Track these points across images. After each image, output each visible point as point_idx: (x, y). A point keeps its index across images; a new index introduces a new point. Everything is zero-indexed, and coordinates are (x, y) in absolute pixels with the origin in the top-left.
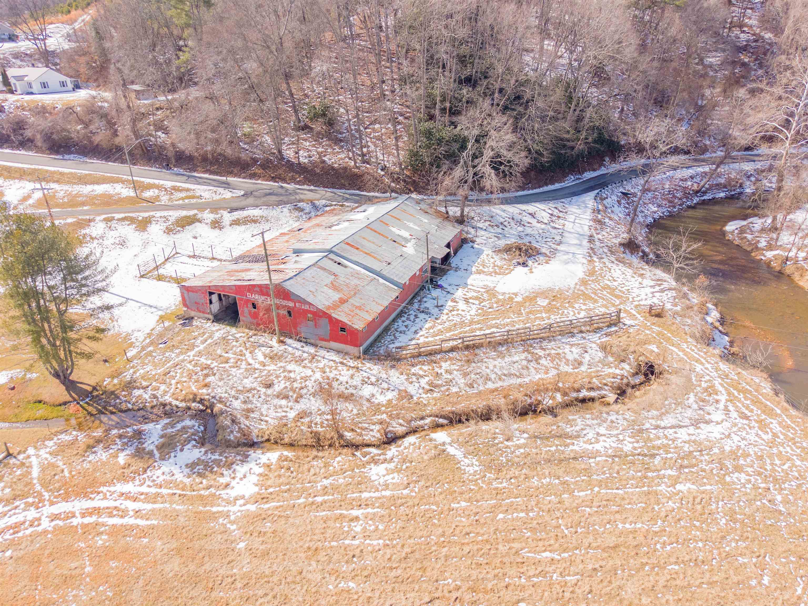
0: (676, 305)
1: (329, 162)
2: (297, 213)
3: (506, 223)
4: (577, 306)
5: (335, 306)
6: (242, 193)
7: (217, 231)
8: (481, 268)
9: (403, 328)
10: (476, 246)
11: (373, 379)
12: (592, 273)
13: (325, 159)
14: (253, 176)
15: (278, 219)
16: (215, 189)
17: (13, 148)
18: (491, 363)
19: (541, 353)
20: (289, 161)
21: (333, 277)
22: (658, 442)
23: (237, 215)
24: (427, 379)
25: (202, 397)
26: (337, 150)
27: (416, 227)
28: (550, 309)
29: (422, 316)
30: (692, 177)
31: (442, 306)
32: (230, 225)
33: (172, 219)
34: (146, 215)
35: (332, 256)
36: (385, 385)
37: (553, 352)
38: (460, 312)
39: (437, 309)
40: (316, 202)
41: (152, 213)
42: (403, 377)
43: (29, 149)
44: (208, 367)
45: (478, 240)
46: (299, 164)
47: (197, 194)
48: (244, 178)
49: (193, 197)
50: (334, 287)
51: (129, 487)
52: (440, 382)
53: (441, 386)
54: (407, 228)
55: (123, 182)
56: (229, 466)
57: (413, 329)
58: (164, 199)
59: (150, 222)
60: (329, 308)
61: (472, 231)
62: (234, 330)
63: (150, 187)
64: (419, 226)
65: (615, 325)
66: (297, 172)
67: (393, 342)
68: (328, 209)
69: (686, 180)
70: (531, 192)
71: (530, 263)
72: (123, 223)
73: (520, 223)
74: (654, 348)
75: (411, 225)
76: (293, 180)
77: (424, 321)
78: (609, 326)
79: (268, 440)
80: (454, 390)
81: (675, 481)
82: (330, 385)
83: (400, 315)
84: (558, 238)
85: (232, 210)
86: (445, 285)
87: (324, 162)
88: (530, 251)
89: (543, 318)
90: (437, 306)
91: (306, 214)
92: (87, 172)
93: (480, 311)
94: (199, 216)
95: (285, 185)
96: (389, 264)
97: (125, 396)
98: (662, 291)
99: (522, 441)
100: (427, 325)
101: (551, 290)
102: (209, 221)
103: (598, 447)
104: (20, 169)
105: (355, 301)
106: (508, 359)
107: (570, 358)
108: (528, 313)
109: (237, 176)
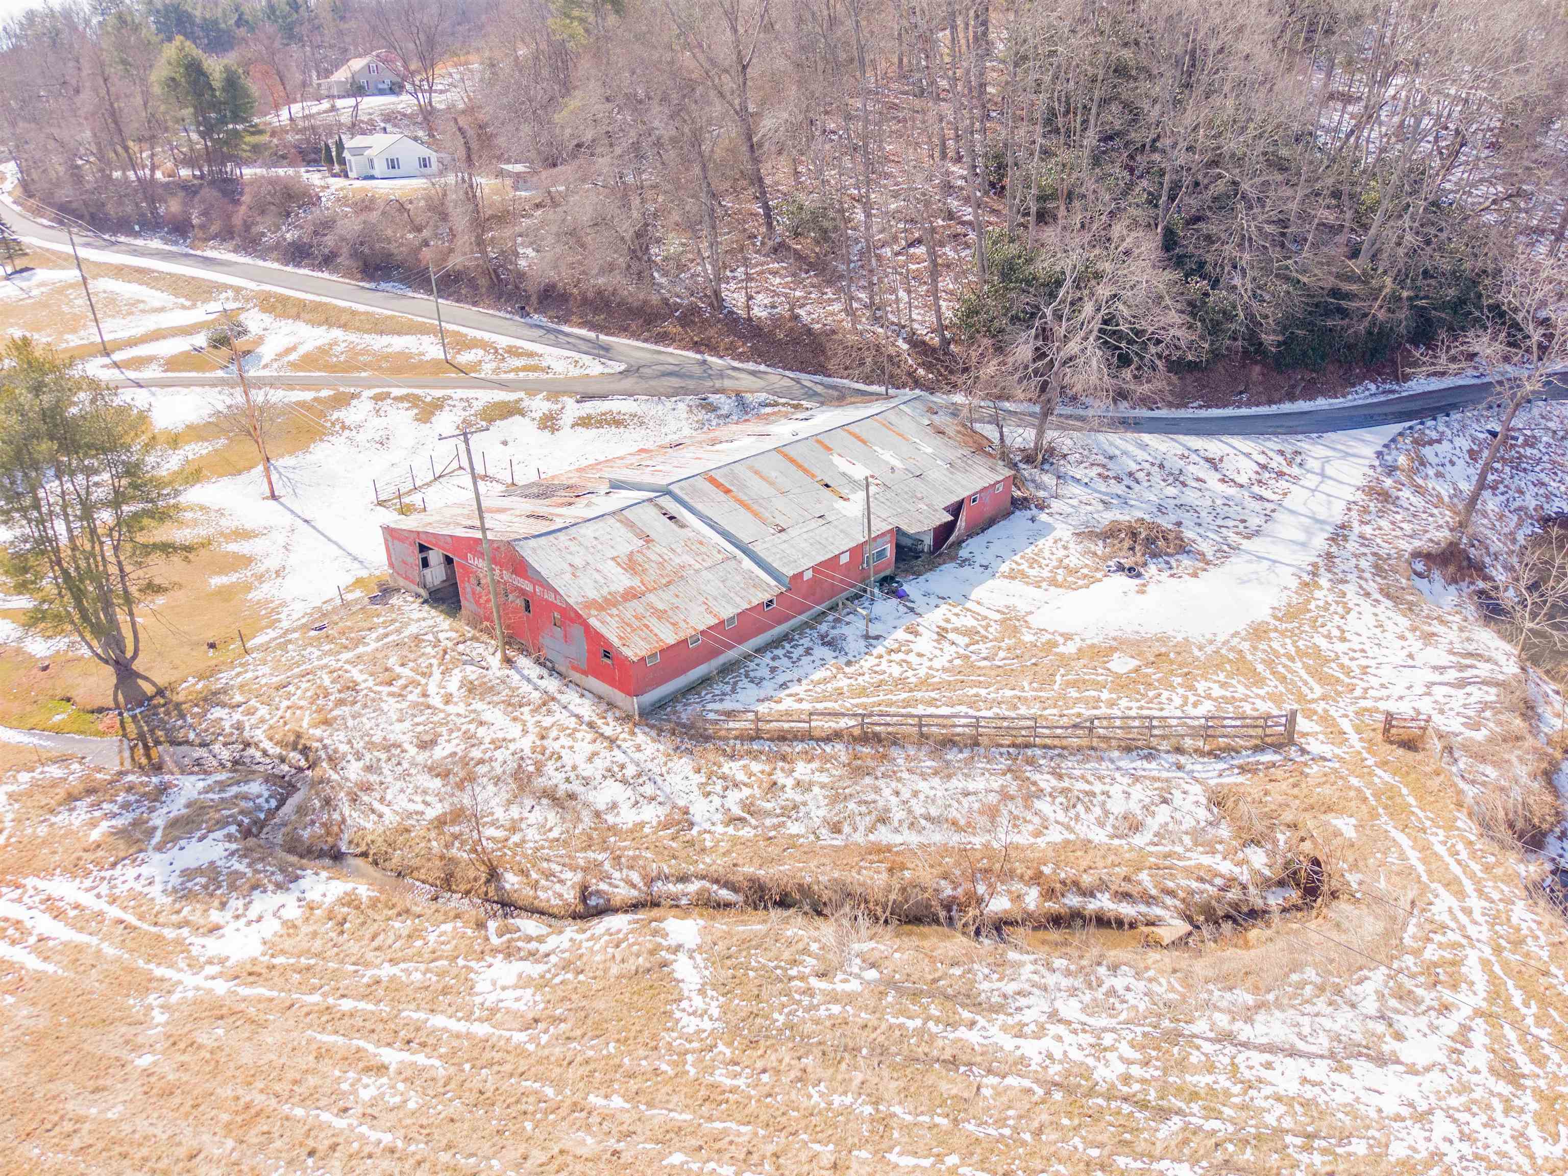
0: (1476, 727)
1: (806, 318)
2: (702, 415)
3: (1141, 475)
4: (1201, 686)
5: (608, 603)
6: (623, 367)
7: (547, 433)
8: (1025, 567)
9: (764, 673)
10: (1042, 517)
12: (1291, 613)
13: (801, 312)
14: (663, 338)
15: (662, 423)
16: (579, 356)
17: (313, 267)
18: (911, 786)
19: (1046, 781)
20: (731, 313)
21: (642, 542)
22: (1203, 1080)
23: (592, 407)
24: (746, 792)
25: (308, 744)
26: (830, 295)
27: (894, 461)
28: (1128, 683)
29: (821, 652)
31: (877, 638)
32: (573, 426)
33: (478, 406)
34: (439, 393)
35: (664, 500)
37: (1081, 786)
38: (912, 658)
39: (862, 643)
40: (748, 395)
41: (448, 392)
42: (698, 780)
43: (335, 270)
44: (353, 687)
45: (1056, 505)
46: (750, 319)
47: (544, 364)
48: (646, 341)
49: (535, 369)
50: (631, 565)
51: (68, 889)
52: (769, 806)
53: (768, 814)
54: (872, 461)
57: (784, 678)
58: (488, 369)
59: (441, 407)
60: (591, 604)
61: (1053, 483)
62: (445, 624)
63: (474, 344)
64: (903, 460)
65: (1277, 747)
66: (742, 336)
67: (722, 697)
68: (768, 410)
70: (1244, 411)
71: (1151, 570)
72: (400, 405)
73: (1177, 478)
74: (1346, 826)
75: (886, 455)
76: (730, 350)
77: (818, 663)
78: (1257, 749)
79: (365, 855)
80: (794, 828)
82: (539, 768)
83: (776, 643)
84: (1254, 522)
85: (585, 398)
87: (796, 317)
88: (1161, 543)
89: (1098, 700)
90: (867, 637)
91: (719, 417)
92: (389, 313)
93: (957, 662)
94: (525, 404)
95: (711, 359)
96: (783, 530)
97: (194, 716)
98: (1461, 684)
99: (854, 986)
100: (818, 675)
101: (1163, 639)
102: (538, 415)
103: (1031, 1049)
105: (658, 600)
106: (957, 783)
107: (1117, 806)
108: (1068, 684)
109: (635, 336)
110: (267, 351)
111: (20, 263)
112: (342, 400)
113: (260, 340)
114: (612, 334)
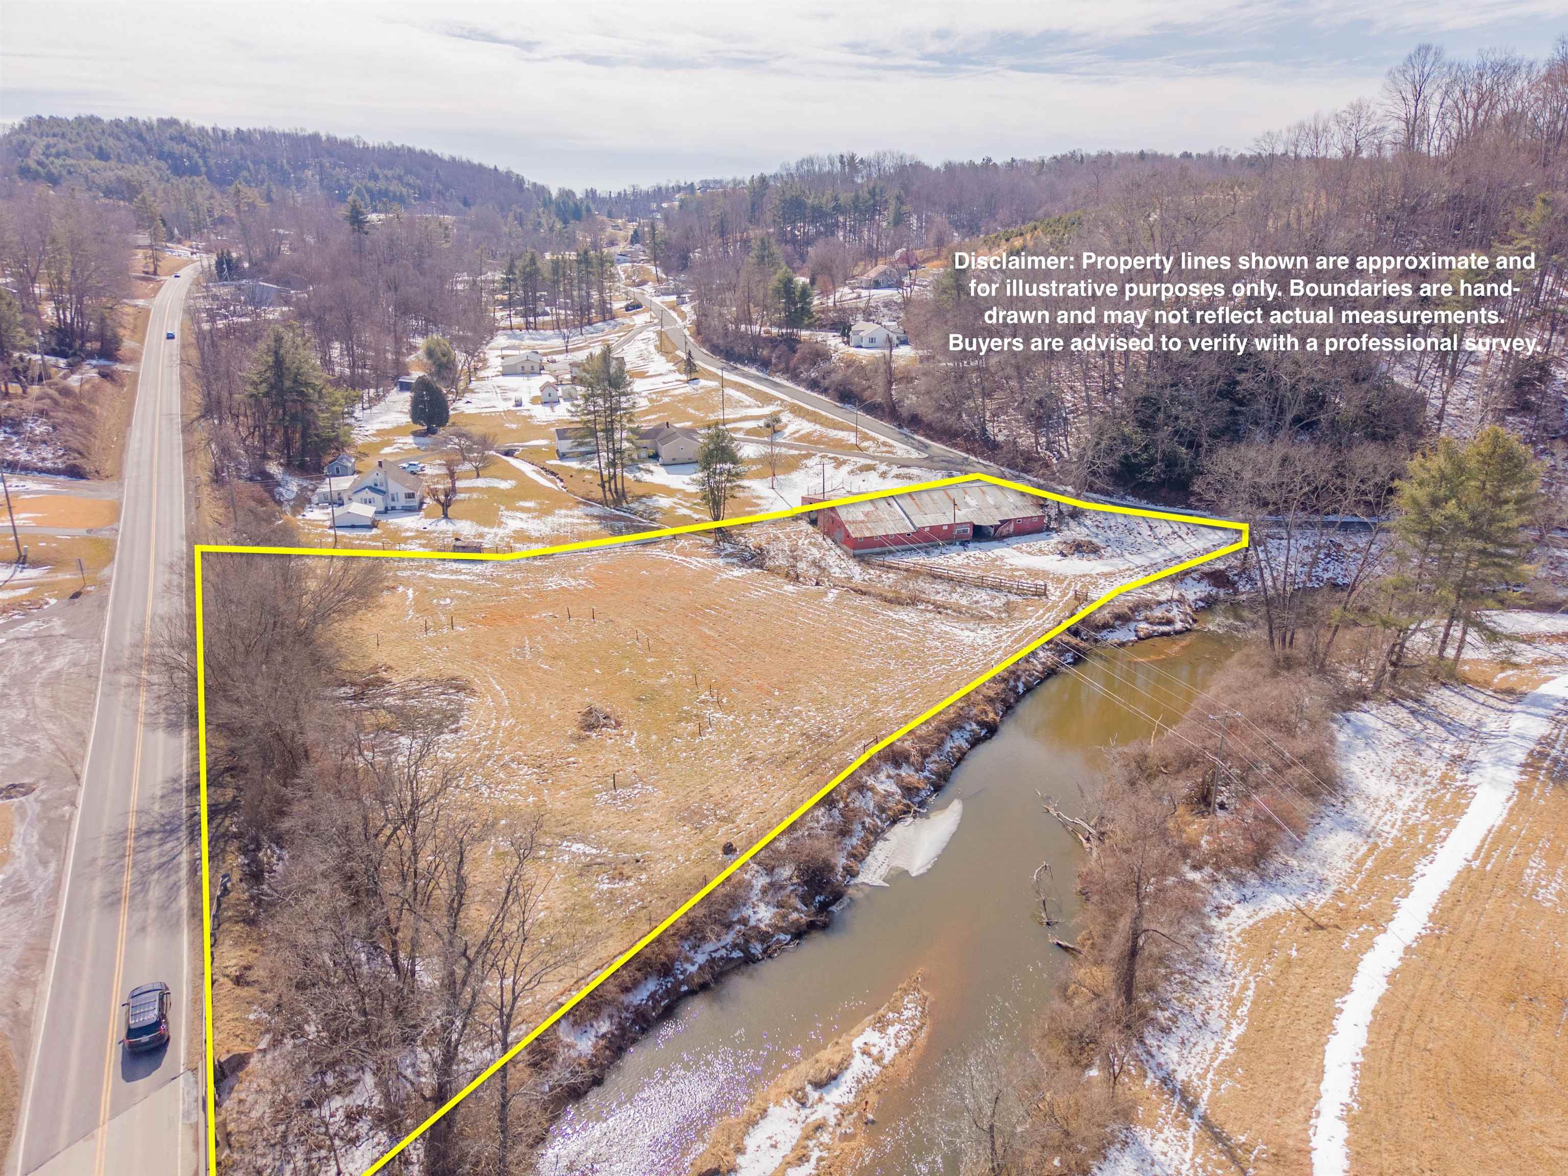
1: (1019, 444)
4: (1039, 581)
5: (853, 522)
6: (928, 455)
8: (1025, 547)
9: (898, 555)
10: (1054, 535)
11: (844, 566)
12: (1106, 574)
13: (1018, 440)
14: (955, 446)
15: (926, 479)
16: (913, 450)
17: (818, 393)
18: (921, 583)
21: (874, 509)
23: (904, 471)
24: (872, 576)
27: (993, 502)
29: (922, 553)
31: (945, 553)
32: (893, 477)
35: (890, 499)
36: (846, 571)
39: (939, 554)
41: (851, 458)
42: (861, 571)
44: (779, 538)
45: (1064, 532)
48: (945, 445)
50: (868, 514)
51: (701, 560)
53: (875, 581)
54: (983, 501)
55: (859, 432)
56: (741, 567)
59: (846, 463)
62: (810, 529)
63: (870, 438)
64: (997, 502)
71: (1073, 556)
75: (991, 500)
76: (980, 454)
77: (919, 555)
79: (769, 568)
80: (879, 584)
82: (821, 561)
83: (909, 550)
84: (1144, 550)
85: (905, 467)
86: (970, 546)
88: (1085, 548)
89: (999, 578)
90: (942, 553)
93: (964, 563)
94: (877, 466)
95: (970, 457)
96: (926, 514)
100: (916, 558)
101: (1045, 571)
102: (881, 471)
106: (934, 585)
109: (944, 443)
110: (787, 431)
111: (694, 376)
112: (808, 456)
113: (786, 426)
114: (933, 441)
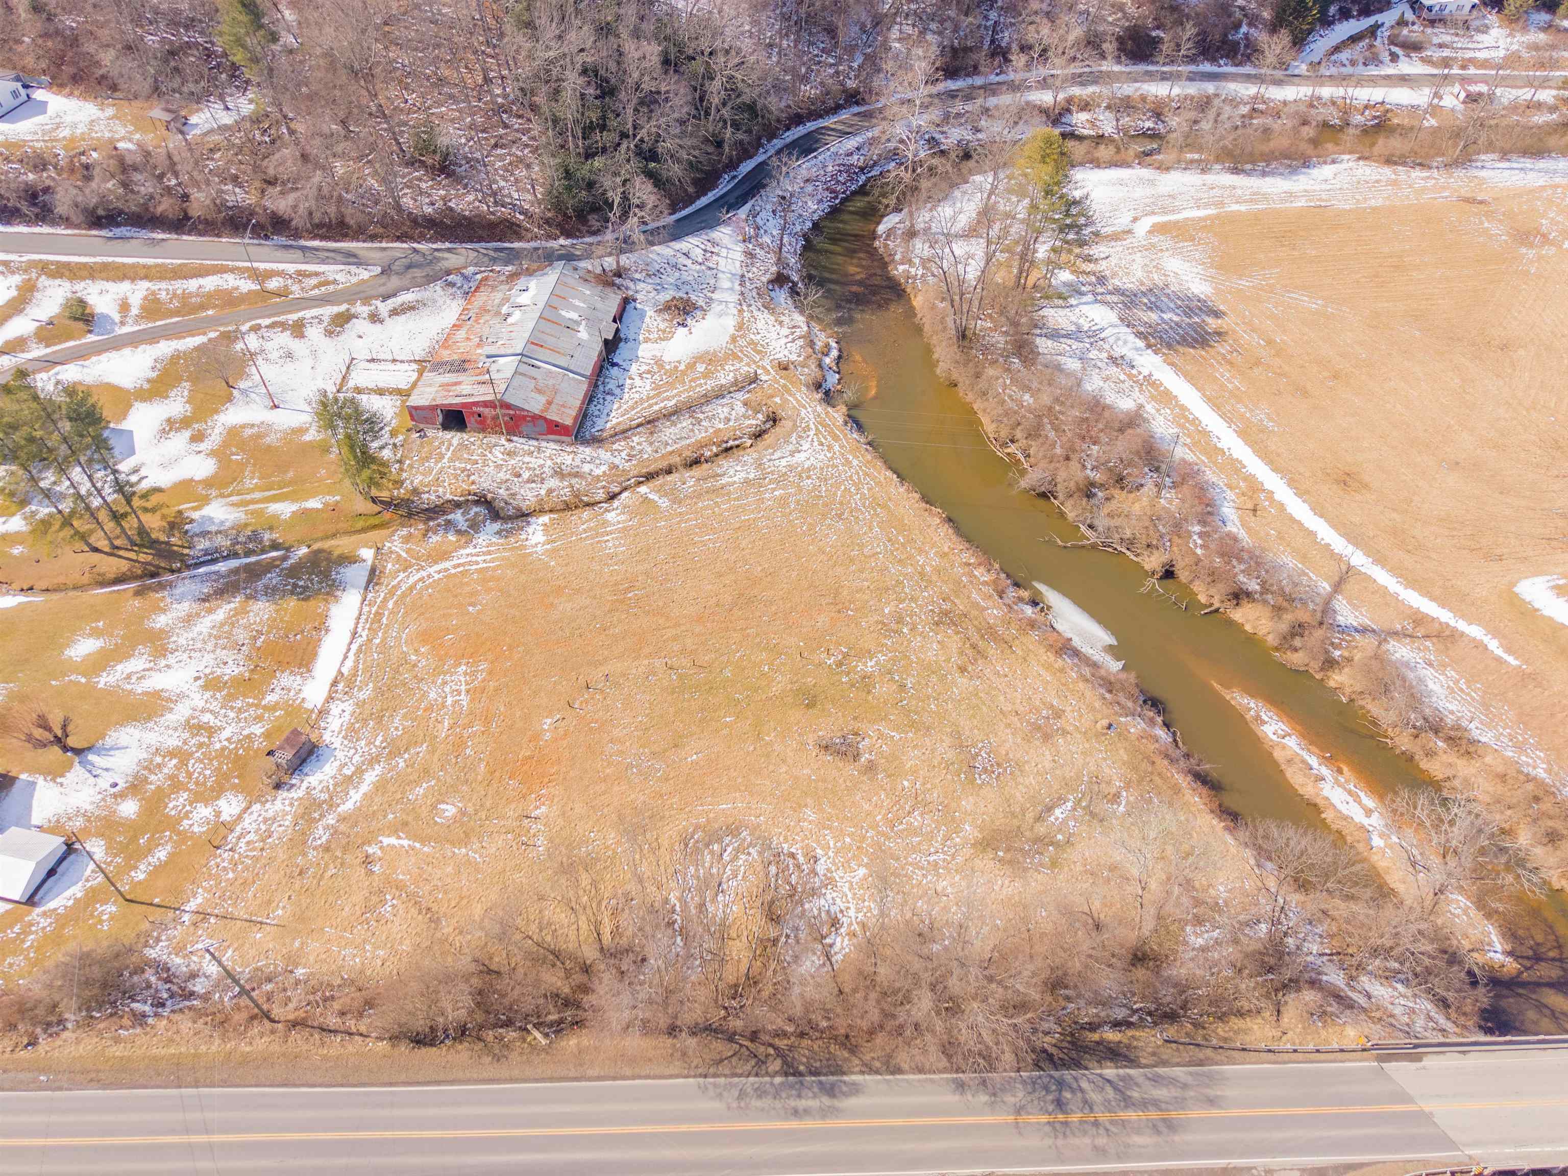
0: (799, 356)
1: (458, 209)
2: (451, 290)
3: (662, 270)
4: (727, 367)
5: (546, 409)
6: (379, 269)
7: (378, 325)
9: (597, 413)
10: (638, 306)
11: (588, 459)
12: (740, 327)
13: (451, 204)
15: (435, 301)
16: (347, 267)
17: (29, 222)
18: (668, 431)
19: (701, 416)
22: (769, 469)
23: (392, 303)
25: (474, 491)
26: (462, 190)
27: (582, 305)
28: (706, 375)
29: (609, 398)
30: (858, 149)
33: (326, 319)
34: (295, 316)
35: (525, 359)
36: (598, 462)
37: (710, 413)
41: (300, 314)
42: (609, 454)
45: (638, 296)
47: (331, 279)
48: (364, 241)
49: (326, 283)
50: (539, 391)
51: (468, 551)
52: (635, 452)
54: (575, 308)
55: (232, 270)
56: (522, 529)
57: (605, 412)
58: (297, 290)
59: (304, 325)
60: (542, 411)
61: (631, 285)
62: (465, 436)
63: (271, 274)
65: (754, 382)
67: (593, 426)
68: (479, 277)
69: (852, 154)
70: (683, 213)
71: (689, 321)
72: (275, 330)
73: (675, 266)
74: (777, 400)
75: (577, 303)
76: (421, 238)
78: (750, 384)
80: (646, 456)
81: (774, 490)
83: (592, 400)
85: (386, 298)
86: (621, 363)
87: (451, 209)
91: (459, 289)
92: (179, 262)
94: (353, 311)
95: (415, 245)
96: (572, 356)
97: (418, 500)
98: (793, 341)
99: (692, 483)
100: (616, 406)
101: (707, 353)
102: (365, 315)
103: (735, 479)
104: (85, 265)
106: (679, 426)
107: (722, 416)
108: (690, 381)
110: (104, 310)
114: (338, 241)
